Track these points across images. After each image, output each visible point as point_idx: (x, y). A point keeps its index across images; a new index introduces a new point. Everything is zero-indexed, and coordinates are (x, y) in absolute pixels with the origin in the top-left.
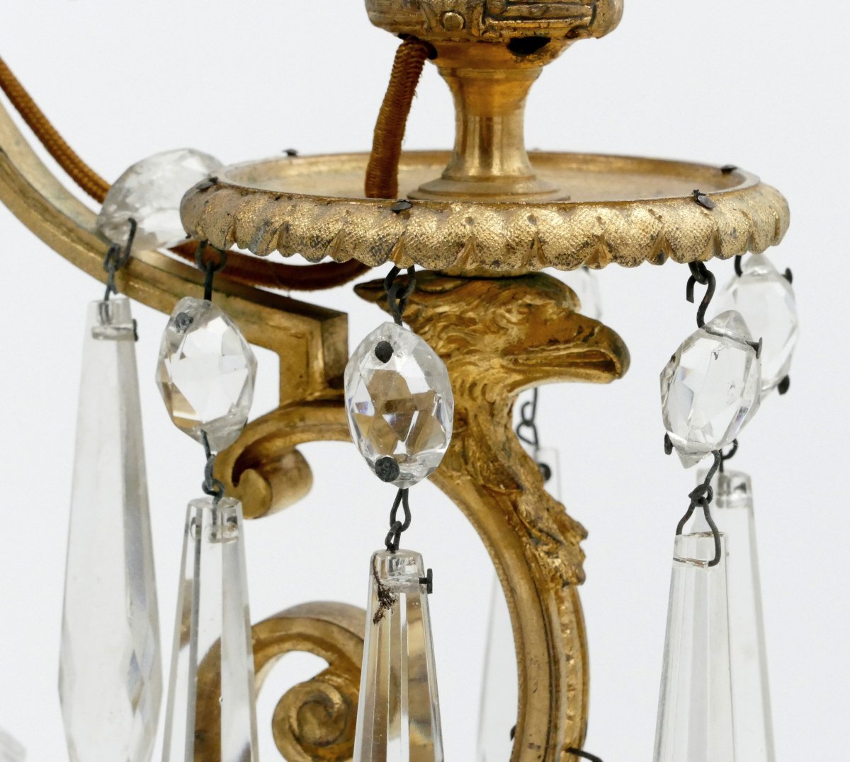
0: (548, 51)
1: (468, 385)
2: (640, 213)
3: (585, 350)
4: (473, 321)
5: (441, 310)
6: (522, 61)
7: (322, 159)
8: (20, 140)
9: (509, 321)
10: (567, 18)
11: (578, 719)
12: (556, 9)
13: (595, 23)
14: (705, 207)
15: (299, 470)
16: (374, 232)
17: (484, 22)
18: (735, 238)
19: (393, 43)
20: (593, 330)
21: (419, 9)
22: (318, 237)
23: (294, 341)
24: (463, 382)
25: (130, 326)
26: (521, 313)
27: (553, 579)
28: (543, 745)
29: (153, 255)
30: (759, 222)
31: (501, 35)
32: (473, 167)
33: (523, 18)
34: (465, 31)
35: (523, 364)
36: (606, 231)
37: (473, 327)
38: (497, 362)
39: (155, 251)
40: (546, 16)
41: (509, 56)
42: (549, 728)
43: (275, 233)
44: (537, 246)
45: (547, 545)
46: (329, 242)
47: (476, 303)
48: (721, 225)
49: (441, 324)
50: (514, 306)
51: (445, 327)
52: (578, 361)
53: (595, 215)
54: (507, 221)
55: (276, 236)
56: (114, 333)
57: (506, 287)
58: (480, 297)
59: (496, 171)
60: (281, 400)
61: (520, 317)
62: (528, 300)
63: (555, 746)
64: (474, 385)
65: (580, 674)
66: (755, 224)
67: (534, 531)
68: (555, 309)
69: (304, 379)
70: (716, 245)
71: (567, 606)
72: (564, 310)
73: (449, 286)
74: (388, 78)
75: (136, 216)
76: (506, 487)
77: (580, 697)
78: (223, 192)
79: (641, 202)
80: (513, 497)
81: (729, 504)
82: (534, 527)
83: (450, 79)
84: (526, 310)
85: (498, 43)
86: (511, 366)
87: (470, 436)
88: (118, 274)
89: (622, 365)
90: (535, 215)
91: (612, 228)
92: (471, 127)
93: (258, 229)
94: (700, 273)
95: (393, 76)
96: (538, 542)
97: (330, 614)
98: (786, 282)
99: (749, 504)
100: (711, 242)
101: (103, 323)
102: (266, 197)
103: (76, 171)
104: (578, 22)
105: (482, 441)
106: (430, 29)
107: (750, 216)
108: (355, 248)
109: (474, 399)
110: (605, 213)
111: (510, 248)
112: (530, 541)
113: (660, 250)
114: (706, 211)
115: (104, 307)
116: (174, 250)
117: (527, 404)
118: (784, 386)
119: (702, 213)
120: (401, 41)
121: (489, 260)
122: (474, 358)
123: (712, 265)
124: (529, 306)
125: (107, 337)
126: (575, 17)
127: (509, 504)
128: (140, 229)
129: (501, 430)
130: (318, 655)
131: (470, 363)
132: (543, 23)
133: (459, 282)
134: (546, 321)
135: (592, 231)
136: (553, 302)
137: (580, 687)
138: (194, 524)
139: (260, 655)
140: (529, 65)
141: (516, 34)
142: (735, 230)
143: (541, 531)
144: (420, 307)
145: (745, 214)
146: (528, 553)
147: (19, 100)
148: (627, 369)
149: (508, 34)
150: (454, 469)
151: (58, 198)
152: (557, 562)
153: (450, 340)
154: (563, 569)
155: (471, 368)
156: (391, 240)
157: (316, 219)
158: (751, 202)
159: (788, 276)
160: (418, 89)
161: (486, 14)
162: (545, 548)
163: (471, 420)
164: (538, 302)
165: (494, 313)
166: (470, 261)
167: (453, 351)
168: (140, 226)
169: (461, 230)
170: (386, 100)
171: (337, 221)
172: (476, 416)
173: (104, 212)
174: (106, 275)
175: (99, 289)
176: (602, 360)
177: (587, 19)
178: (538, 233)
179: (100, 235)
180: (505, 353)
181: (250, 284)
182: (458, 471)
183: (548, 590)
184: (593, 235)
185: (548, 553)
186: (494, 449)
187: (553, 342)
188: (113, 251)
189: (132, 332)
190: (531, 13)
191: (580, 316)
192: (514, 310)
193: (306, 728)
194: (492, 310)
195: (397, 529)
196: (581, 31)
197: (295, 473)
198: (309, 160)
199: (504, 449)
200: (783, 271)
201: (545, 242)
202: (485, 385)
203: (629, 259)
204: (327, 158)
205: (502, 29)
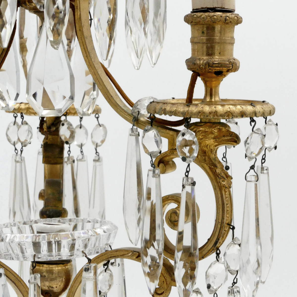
0: (223, 75)
1: (206, 145)
2: (239, 107)
3: (231, 138)
4: (207, 132)
5: (200, 129)
6: (218, 77)
7: (180, 100)
8: (117, 95)
9: (215, 132)
10: (226, 67)
11: (230, 218)
12: (224, 65)
13: (233, 69)
14: (253, 106)
15: (173, 165)
16: (182, 110)
17: (208, 68)
18: (260, 113)
19: (191, 73)
20: (232, 134)
21: (195, 65)
22: (171, 111)
23: (171, 136)
24: (205, 145)
25: (138, 133)
26: (217, 130)
27: (223, 187)
28: (221, 222)
29: (143, 119)
30: (266, 110)
31: (212, 71)
32: (208, 99)
33: (217, 67)
34: (205, 70)
35: (218, 141)
36: (231, 110)
37: (207, 133)
38: (212, 140)
39: (144, 118)
40: (222, 67)
41: (214, 75)
42: (222, 218)
43: (163, 110)
44: (216, 112)
45: (222, 179)
46: (173, 112)
47: (208, 128)
48: (256, 110)
49: (200, 132)
50: (216, 128)
51: (201, 133)
52: (229, 140)
53: (229, 107)
54: (210, 108)
55: (163, 111)
56: (134, 134)
57: (214, 124)
58: (208, 126)
59: (213, 100)
60: (168, 149)
61: (217, 131)
62: (218, 127)
63: (223, 222)
64: (207, 145)
65: (230, 208)
66: (265, 110)
67: (219, 176)
68: (225, 129)
69: (173, 144)
70: (255, 114)
71: (227, 193)
72: (227, 129)
73: (202, 124)
74: (190, 80)
75: (139, 110)
76: (213, 167)
77: (230, 213)
78: (154, 103)
79: (239, 105)
80: (215, 169)
81: (263, 173)
82: (219, 175)
83: (203, 80)
84: (218, 129)
85: (212, 73)
86: (215, 141)
87: (206, 156)
88: (135, 122)
89: (239, 141)
90: (216, 106)
91: (232, 109)
92: (208, 91)
93: (160, 110)
94: (252, 120)
95: (191, 80)
96: (220, 178)
97: (178, 195)
98: (276, 126)
99: (268, 173)
100: (254, 114)
101: (132, 132)
102: (162, 103)
103: (128, 102)
104: (229, 68)
105: (209, 157)
106: (197, 69)
107: (263, 109)
108: (178, 113)
109: (207, 148)
110: (231, 106)
111: (210, 113)
112: (219, 178)
113: (243, 115)
114: (253, 107)
115: (132, 129)
116: (148, 118)
117: (224, 153)
118: (276, 148)
119: (252, 107)
120: (193, 72)
121: (206, 116)
122: (207, 139)
123: (255, 118)
124: (219, 129)
125: (133, 135)
126: (228, 67)
127: (214, 170)
128: (140, 113)
129: (213, 155)
130: (176, 203)
131: (206, 141)
132: (221, 68)
133: (204, 123)
134: (223, 132)
135: (228, 110)
136: (224, 128)
137: (230, 211)
139: (164, 203)
140: (219, 78)
141: (216, 70)
142: (260, 111)
143: (221, 176)
144: (196, 129)
145: (262, 108)
146: (218, 181)
147: (115, 84)
148: (240, 143)
149: (214, 70)
150: (203, 163)
151: (124, 107)
152: (224, 183)
153: (202, 136)
154: (226, 184)
155: (207, 142)
156: (186, 111)
157: (171, 107)
158: (265, 106)
159: (277, 125)
160: (196, 82)
161: (209, 66)
162: (222, 180)
163: (207, 152)
164: (221, 128)
165: (211, 130)
166: (202, 116)
167: (203, 138)
168: (140, 112)
169: (200, 109)
170: (189, 85)
171: (175, 108)
172: (208, 152)
173: (133, 110)
174: (133, 123)
175: (131, 125)
176: (234, 140)
177: (231, 68)
178: (216, 110)
179: (132, 114)
180: (214, 138)
181: (163, 125)
182: (204, 163)
183: (222, 189)
184: (228, 111)
185: (223, 181)
186: (212, 159)
187: (224, 136)
188: (134, 117)
189: (138, 135)
190: (218, 66)
191: (230, 131)
192: (216, 129)
193: (172, 218)
194: (211, 129)
196: (230, 70)
197: (172, 165)
198: (177, 100)
199: (214, 159)
200: (276, 124)
201: (217, 112)
202: (210, 145)
203: (236, 116)
204: (181, 100)
205: (212, 69)
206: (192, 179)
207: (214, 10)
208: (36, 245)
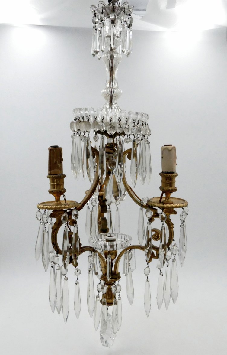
0: (172, 192)
13: (175, 191)
21: (163, 189)
23: (154, 211)
25: (143, 210)
29: (144, 205)
34: (166, 191)
35: (170, 213)
41: (169, 193)
60: (153, 215)
66: (186, 205)
70: (184, 206)
74: (161, 193)
75: (143, 202)
83: (166, 194)
91: (177, 206)
92: (167, 197)
103: (139, 199)
129: (169, 218)
138: (148, 223)
139: (152, 232)
150: (166, 221)
153: (166, 213)
160: (163, 195)
185: (171, 226)
188: (141, 204)
190: (170, 190)
191: (174, 211)
195: (163, 225)
201: (172, 206)
206: (164, 227)
207: (170, 173)
208: (105, 246)
